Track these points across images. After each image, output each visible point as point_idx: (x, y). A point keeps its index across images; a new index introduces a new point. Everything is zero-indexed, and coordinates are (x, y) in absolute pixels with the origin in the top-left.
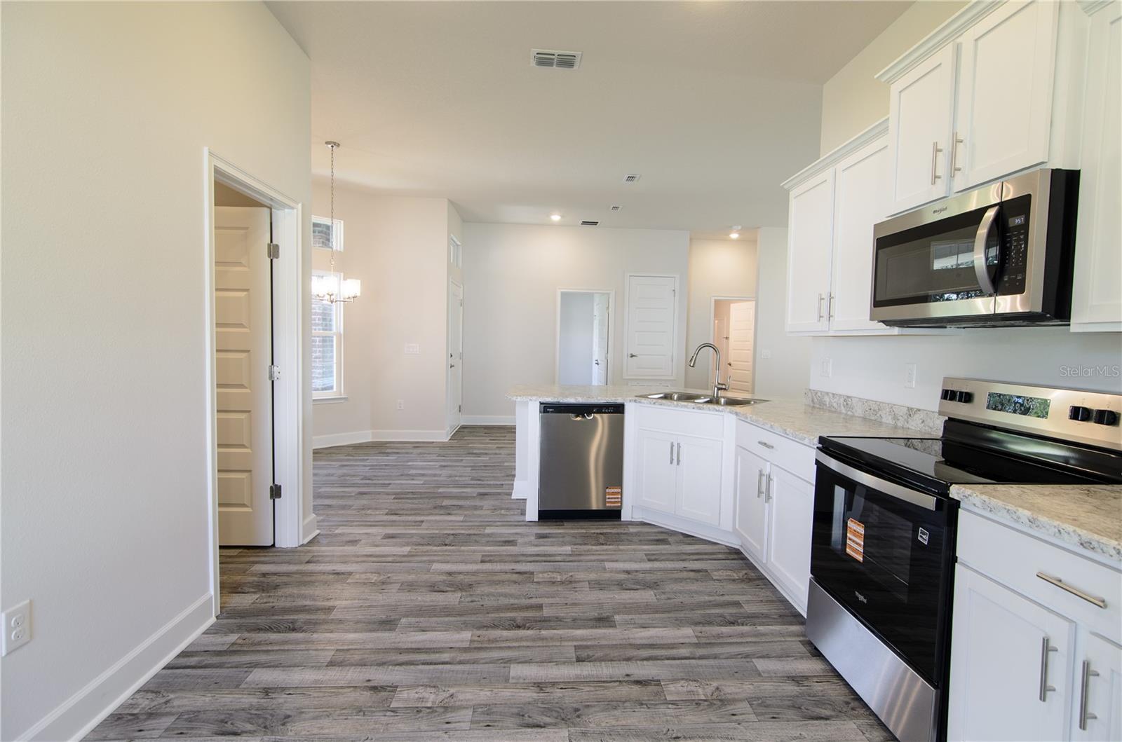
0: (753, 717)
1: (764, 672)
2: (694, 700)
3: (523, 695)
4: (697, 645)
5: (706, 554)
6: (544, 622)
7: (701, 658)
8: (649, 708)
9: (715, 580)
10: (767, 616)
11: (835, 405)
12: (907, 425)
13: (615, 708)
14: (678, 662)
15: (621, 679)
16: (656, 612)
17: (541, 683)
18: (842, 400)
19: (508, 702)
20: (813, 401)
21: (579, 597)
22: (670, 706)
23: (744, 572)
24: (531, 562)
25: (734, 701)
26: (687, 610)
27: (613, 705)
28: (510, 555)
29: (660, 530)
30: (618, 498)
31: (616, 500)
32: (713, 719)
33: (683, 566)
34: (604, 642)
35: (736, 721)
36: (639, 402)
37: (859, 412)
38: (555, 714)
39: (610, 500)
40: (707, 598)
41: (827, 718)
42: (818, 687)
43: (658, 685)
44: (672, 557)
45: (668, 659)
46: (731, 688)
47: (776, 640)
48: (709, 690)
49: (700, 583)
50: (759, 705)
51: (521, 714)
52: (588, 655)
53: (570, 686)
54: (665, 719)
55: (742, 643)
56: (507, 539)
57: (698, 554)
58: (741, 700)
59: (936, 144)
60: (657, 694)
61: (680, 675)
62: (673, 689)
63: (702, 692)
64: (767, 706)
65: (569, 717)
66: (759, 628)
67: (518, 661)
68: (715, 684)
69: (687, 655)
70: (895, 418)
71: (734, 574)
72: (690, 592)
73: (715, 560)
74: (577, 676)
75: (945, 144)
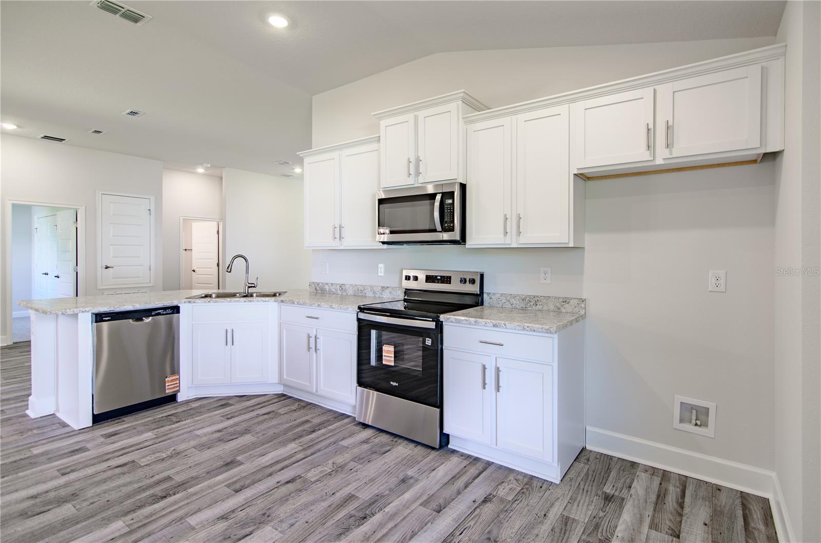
0: (360, 466)
1: (349, 445)
2: (326, 474)
3: (216, 528)
4: (304, 449)
5: (264, 402)
6: (183, 485)
7: (312, 454)
8: (306, 490)
9: (283, 414)
10: (328, 421)
11: (333, 290)
12: (381, 296)
13: (287, 500)
14: (301, 462)
15: (276, 486)
16: (263, 444)
17: (223, 516)
18: (338, 287)
19: (209, 538)
20: (316, 289)
21: (196, 459)
22: (317, 483)
23: (297, 404)
24: (121, 455)
25: (346, 464)
26: (282, 435)
27: (284, 499)
28: (92, 458)
29: (217, 399)
30: (176, 384)
31: (176, 385)
32: (343, 476)
33: (256, 414)
34: (243, 475)
35: (354, 471)
36: (194, 302)
37: (351, 292)
38: (252, 524)
39: (169, 387)
40: (288, 425)
41: (389, 450)
42: (377, 440)
43: (301, 478)
44: (243, 412)
45: (294, 464)
46: (340, 460)
47: (342, 429)
48: (330, 465)
49: (275, 419)
50: (359, 460)
51: (227, 537)
52: (241, 486)
53: (246, 506)
54: (319, 489)
55: (326, 438)
56: (72, 449)
57: (258, 404)
58: (349, 462)
59: (409, 159)
60: (304, 482)
61: (309, 467)
62: (311, 475)
63: (328, 469)
64: (362, 459)
65: (263, 520)
66: (329, 427)
67: (189, 514)
68: (330, 462)
69: (303, 456)
70: (374, 293)
71: (292, 407)
72: (274, 426)
73: (273, 404)
74: (245, 499)
75: (413, 160)
